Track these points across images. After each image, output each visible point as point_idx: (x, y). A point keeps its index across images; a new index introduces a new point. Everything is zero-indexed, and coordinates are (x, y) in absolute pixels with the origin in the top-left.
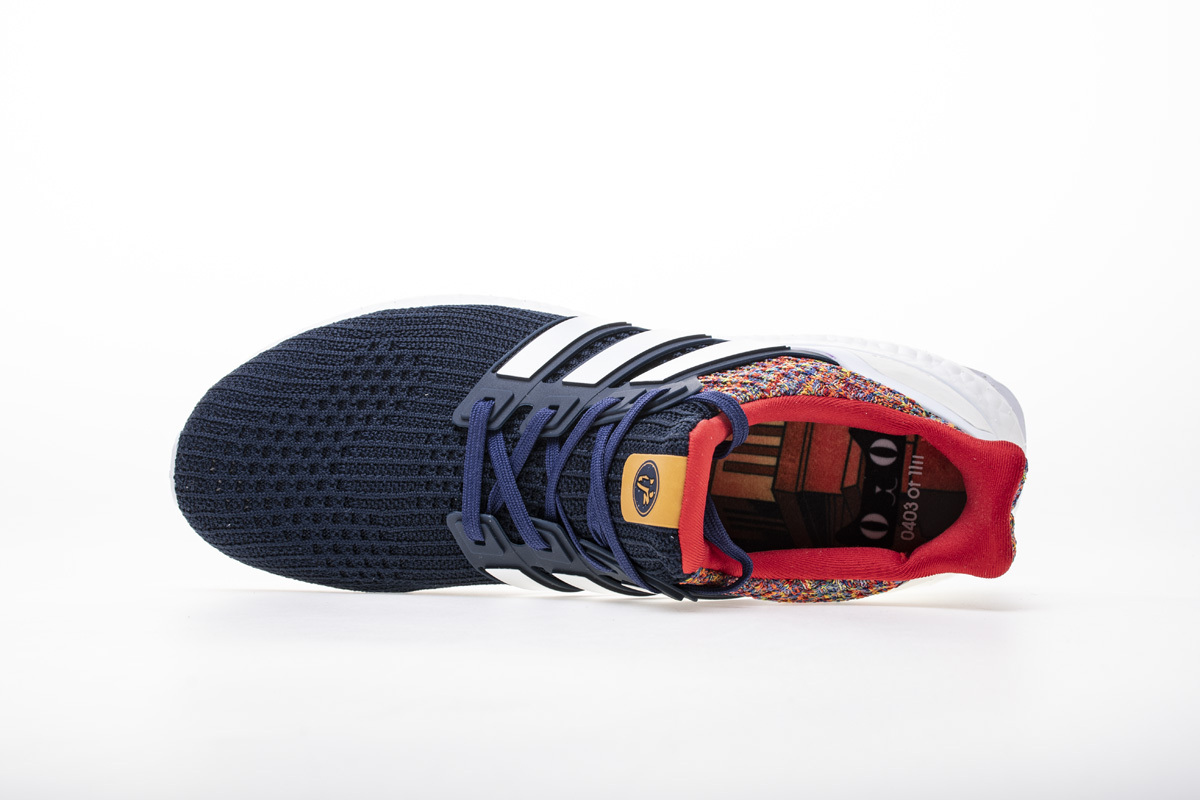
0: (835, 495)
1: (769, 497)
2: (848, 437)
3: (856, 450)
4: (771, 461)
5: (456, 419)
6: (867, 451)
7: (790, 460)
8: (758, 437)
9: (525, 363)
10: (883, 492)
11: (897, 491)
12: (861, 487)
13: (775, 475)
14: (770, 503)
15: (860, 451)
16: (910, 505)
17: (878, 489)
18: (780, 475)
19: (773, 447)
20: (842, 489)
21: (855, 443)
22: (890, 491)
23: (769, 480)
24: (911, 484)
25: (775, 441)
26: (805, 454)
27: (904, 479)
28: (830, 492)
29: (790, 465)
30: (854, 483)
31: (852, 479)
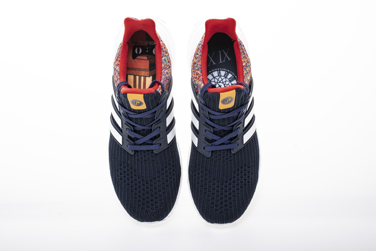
0: (149, 61)
1: (151, 77)
2: (135, 60)
3: (139, 57)
4: (142, 78)
5: (133, 153)
6: (138, 55)
7: (142, 73)
8: (137, 81)
9: (119, 138)
10: (148, 50)
11: (147, 46)
12: (147, 55)
13: (146, 77)
14: (152, 77)
15: (139, 56)
16: (150, 43)
17: (147, 51)
18: (146, 75)
19: (139, 78)
20: (148, 60)
21: (137, 58)
22: (147, 48)
23: (147, 78)
24: (145, 43)
25: (137, 77)
26: (140, 70)
27: (145, 45)
28: (149, 63)
29: (143, 73)
30: (146, 57)
31: (146, 58)
